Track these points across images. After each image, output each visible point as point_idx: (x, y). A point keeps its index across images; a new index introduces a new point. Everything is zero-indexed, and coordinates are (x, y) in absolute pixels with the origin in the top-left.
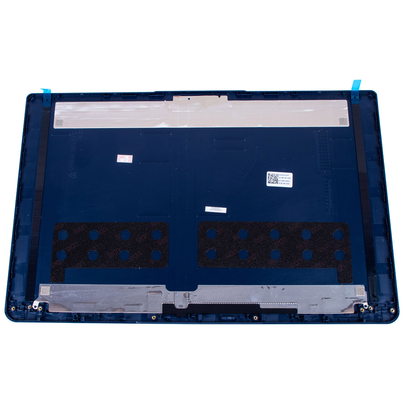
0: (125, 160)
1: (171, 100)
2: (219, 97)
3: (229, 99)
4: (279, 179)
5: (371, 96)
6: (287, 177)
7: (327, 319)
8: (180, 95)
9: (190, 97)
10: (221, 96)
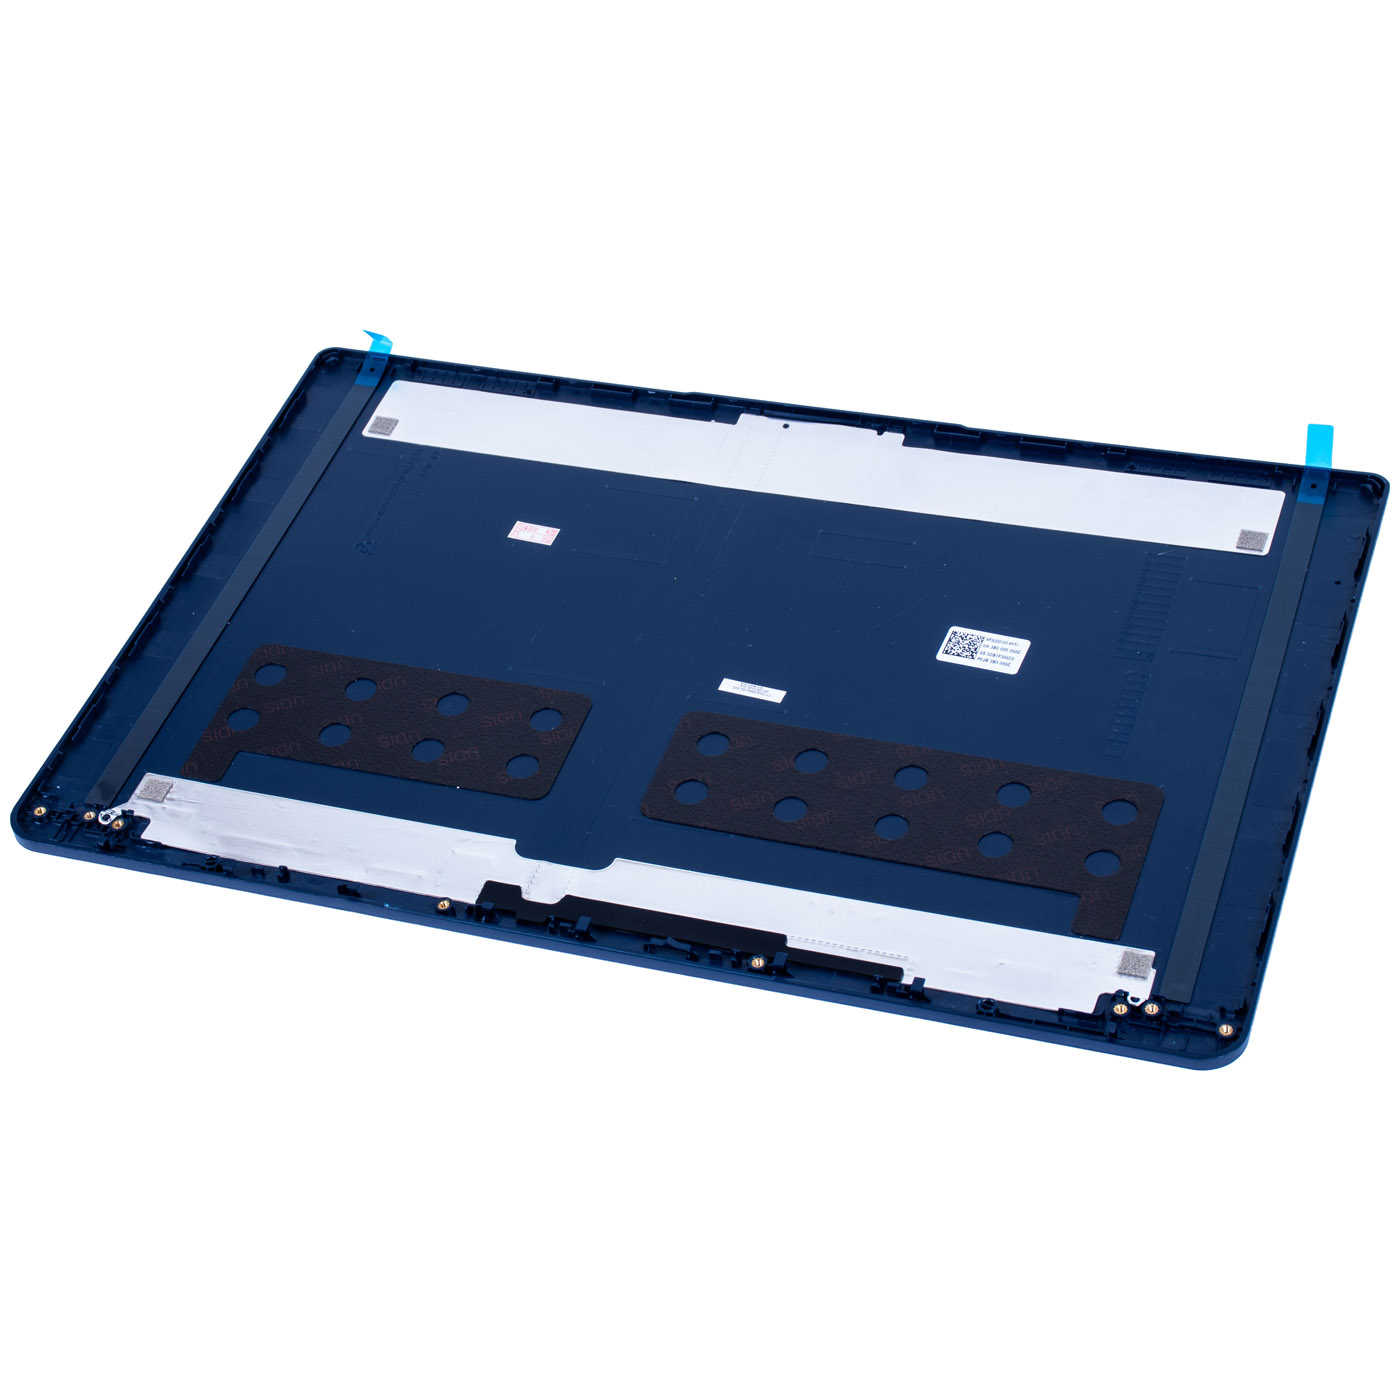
0: (533, 537)
1: (733, 421)
2: (880, 433)
3: (906, 443)
4: (979, 650)
5: (1370, 490)
6: (1010, 647)
7: (990, 1008)
8: (761, 413)
9: (792, 424)
10: (886, 433)
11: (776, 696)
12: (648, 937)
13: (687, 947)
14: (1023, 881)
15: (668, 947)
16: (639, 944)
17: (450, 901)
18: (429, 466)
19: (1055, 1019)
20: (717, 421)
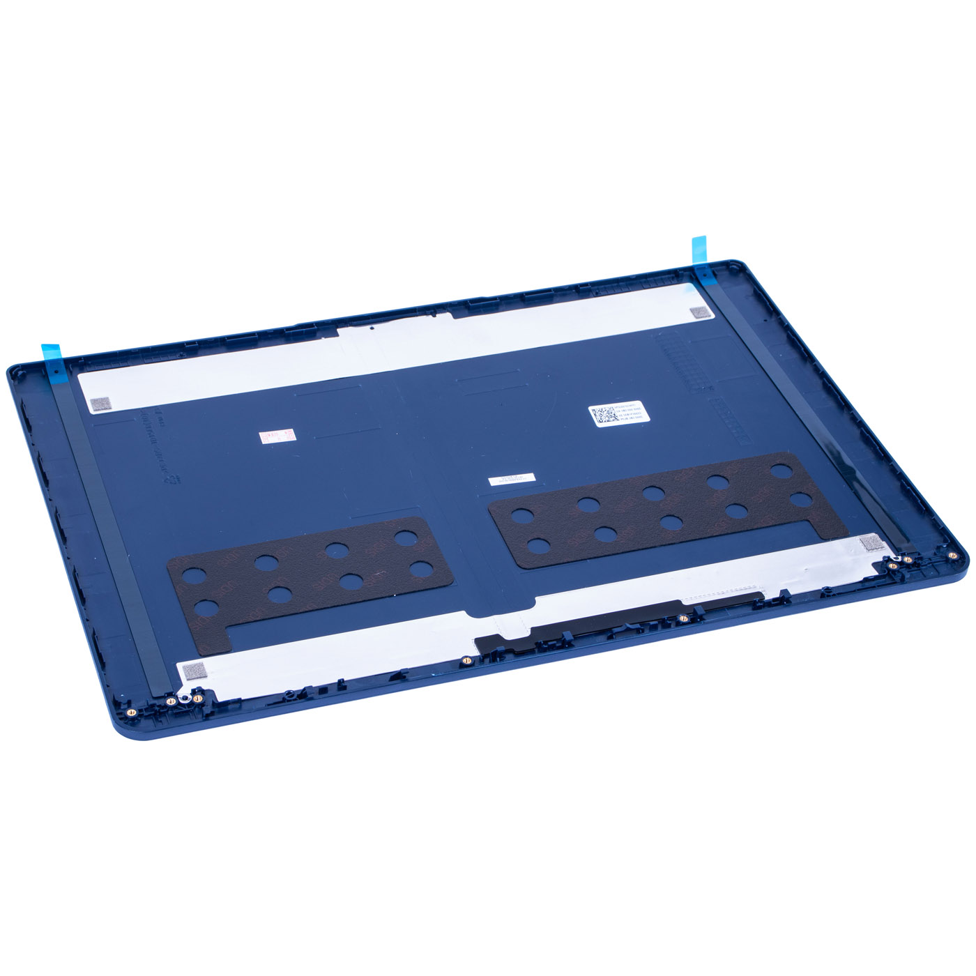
0: (280, 439)
1: (335, 335)
3: (456, 317)
4: (617, 414)
5: (736, 267)
6: (632, 408)
7: (831, 592)
9: (374, 326)
10: (437, 315)
11: (530, 477)
12: (610, 630)
13: (638, 626)
14: (771, 524)
15: (628, 630)
16: (602, 638)
17: (470, 657)
18: (161, 419)
19: (860, 586)
20: (325, 338)
